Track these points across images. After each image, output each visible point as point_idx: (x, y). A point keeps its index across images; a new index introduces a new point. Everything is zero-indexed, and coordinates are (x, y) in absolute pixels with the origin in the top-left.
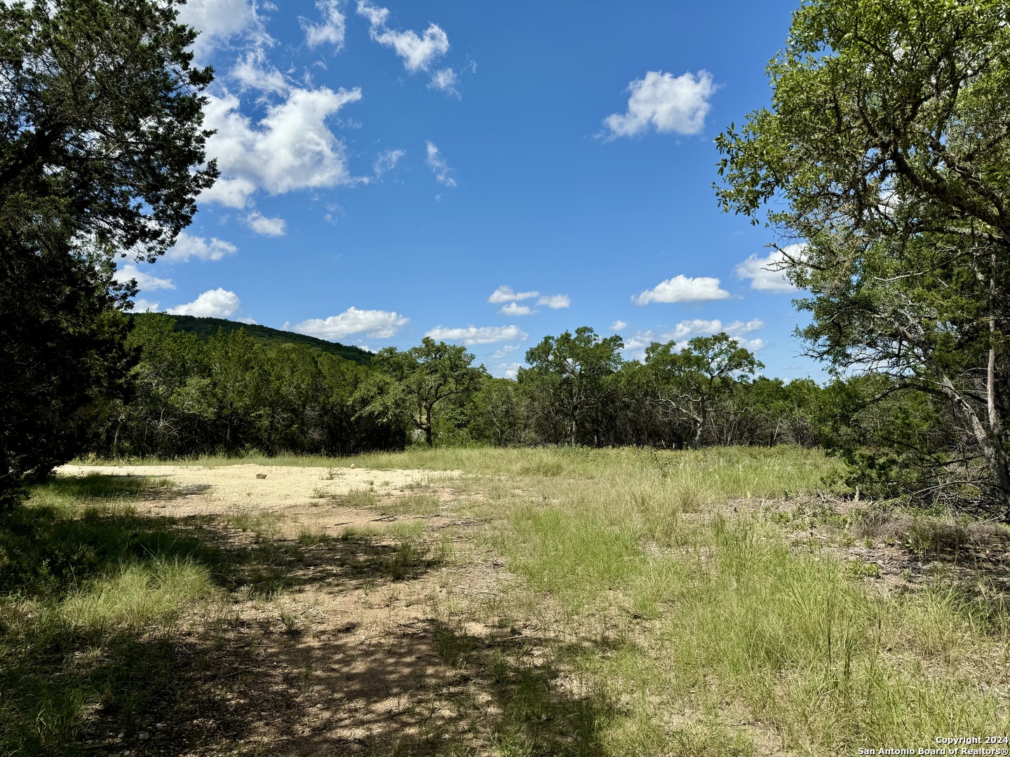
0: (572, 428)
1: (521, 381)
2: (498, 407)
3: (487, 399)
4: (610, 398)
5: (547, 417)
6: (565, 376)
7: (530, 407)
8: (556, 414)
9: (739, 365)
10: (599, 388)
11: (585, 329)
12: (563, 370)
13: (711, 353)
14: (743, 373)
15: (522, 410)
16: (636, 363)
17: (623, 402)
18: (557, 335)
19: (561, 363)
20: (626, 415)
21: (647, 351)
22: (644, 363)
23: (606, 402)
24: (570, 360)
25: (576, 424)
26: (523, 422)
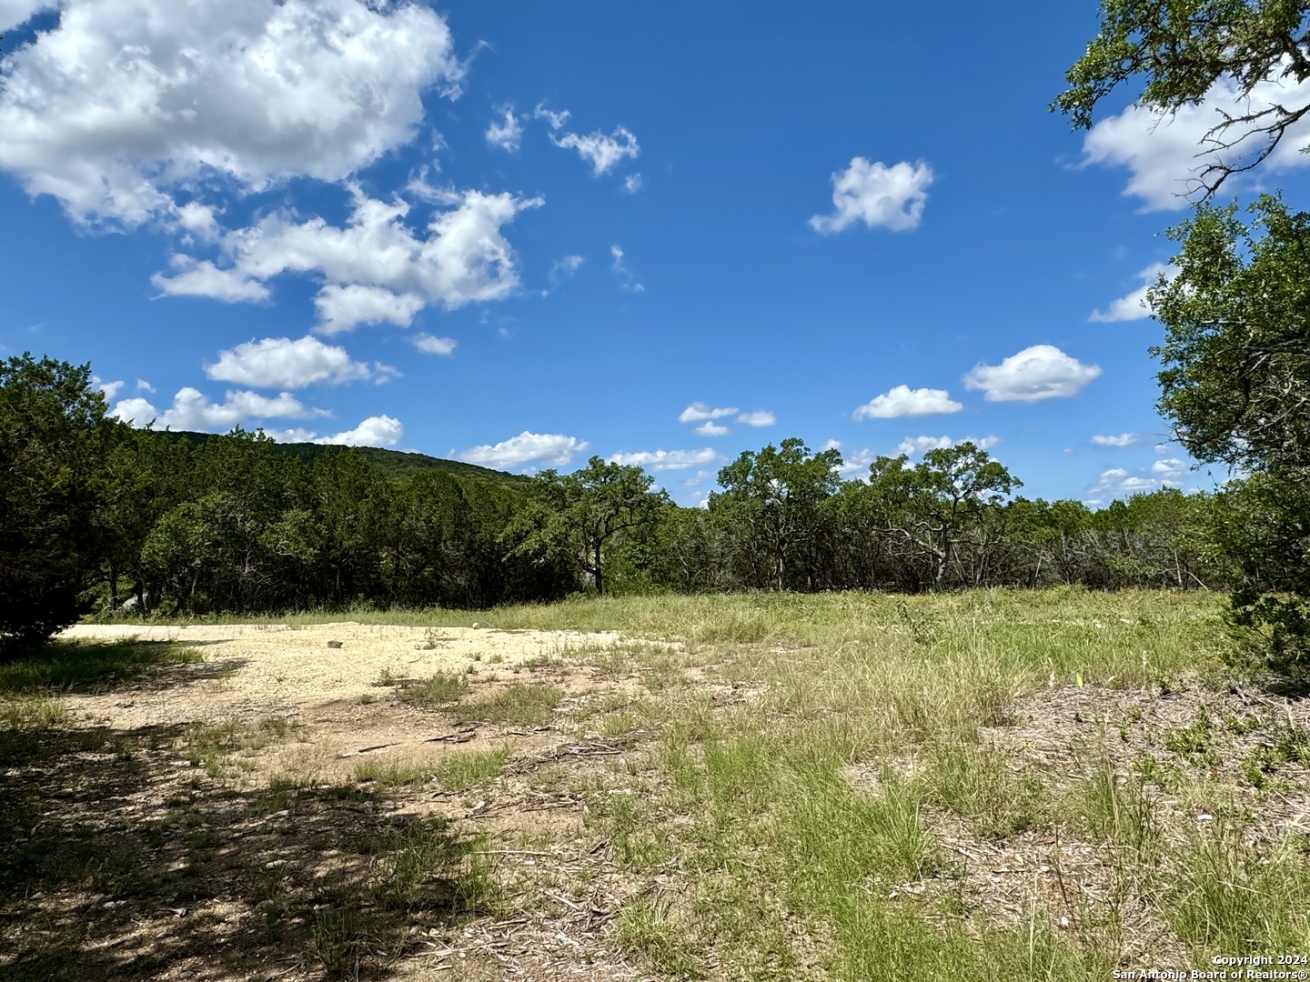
0: (779, 567)
1: (712, 507)
2: (685, 542)
3: (672, 533)
4: (827, 528)
5: (748, 554)
6: (768, 502)
7: (726, 543)
8: (758, 550)
9: (990, 484)
10: (812, 515)
11: (794, 442)
12: (766, 495)
13: (954, 469)
14: (996, 493)
15: (716, 546)
16: (859, 483)
17: (844, 534)
18: (758, 451)
19: (763, 486)
20: (848, 550)
21: (872, 468)
22: (869, 483)
23: (822, 534)
24: (775, 482)
25: (784, 562)
26: (718, 560)
